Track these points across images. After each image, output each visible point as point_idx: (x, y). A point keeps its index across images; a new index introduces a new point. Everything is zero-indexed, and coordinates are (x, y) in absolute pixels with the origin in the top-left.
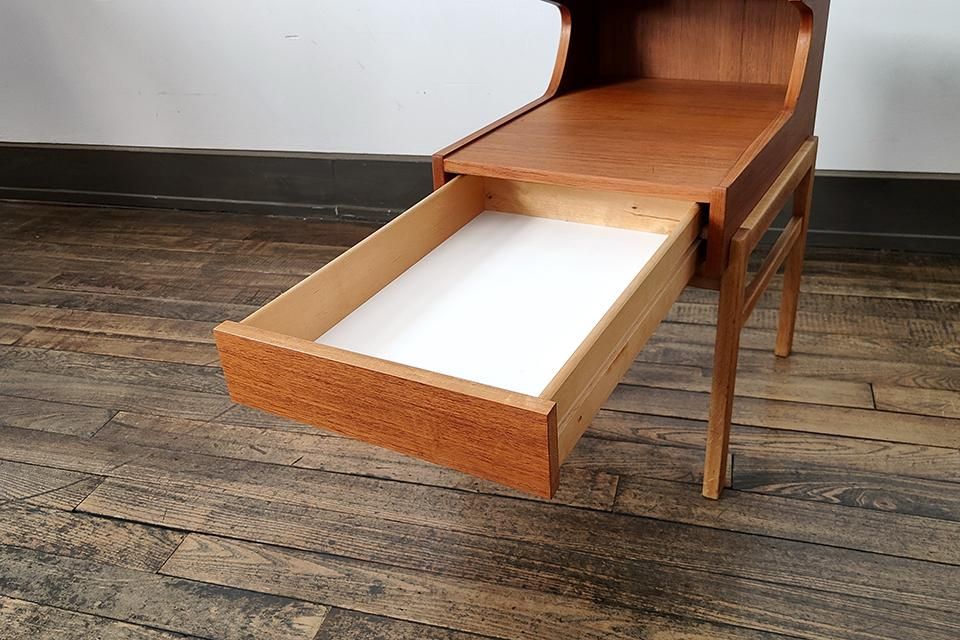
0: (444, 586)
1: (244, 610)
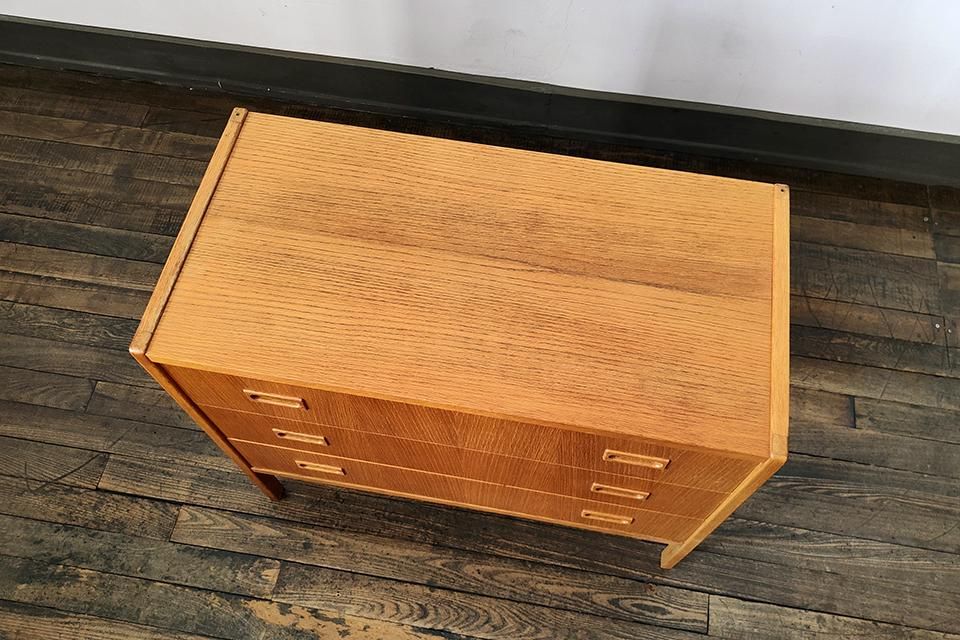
0: (346, 540)
1: (231, 568)
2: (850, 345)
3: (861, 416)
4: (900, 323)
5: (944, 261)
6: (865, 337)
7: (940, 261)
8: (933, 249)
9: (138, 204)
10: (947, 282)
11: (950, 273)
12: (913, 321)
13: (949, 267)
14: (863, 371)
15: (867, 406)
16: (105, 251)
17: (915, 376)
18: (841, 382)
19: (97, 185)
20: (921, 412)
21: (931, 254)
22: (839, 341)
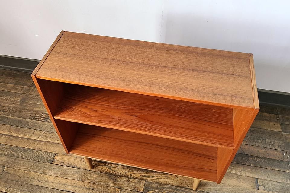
2: (255, 160)
3: (260, 186)
4: (272, 153)
5: (285, 132)
6: (260, 157)
7: (283, 132)
8: (281, 128)
9: (26, 110)
10: (286, 139)
11: (287, 136)
12: (276, 152)
13: (287, 134)
14: (260, 169)
15: (262, 182)
16: (14, 124)
17: (278, 172)
18: (253, 173)
19: (15, 104)
20: (281, 185)
21: (280, 130)
22: (251, 159)
